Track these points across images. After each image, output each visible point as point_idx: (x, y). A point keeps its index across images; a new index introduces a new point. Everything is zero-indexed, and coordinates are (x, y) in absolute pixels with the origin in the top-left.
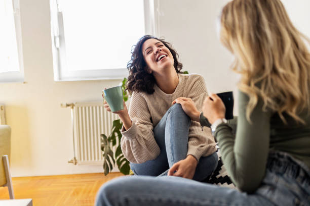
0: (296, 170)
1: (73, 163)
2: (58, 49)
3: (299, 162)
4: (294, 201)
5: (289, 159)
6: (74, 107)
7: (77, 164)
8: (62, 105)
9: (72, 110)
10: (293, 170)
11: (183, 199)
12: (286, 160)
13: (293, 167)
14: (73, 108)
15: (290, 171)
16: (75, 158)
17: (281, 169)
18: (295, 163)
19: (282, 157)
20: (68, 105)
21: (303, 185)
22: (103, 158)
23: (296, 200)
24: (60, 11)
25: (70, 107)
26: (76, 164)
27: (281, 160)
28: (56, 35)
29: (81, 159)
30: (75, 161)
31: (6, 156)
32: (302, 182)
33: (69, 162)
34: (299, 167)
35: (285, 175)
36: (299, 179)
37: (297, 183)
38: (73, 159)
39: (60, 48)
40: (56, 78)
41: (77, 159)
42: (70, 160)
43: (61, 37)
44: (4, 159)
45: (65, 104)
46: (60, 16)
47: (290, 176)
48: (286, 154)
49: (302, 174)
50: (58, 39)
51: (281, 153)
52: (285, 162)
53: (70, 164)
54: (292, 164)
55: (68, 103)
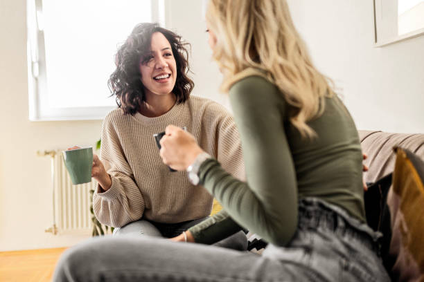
0: (332, 220)
1: (51, 232)
2: (36, 79)
4: (340, 263)
6: (56, 156)
7: (58, 234)
8: (38, 153)
9: (52, 159)
10: (328, 220)
11: (190, 275)
12: (316, 207)
13: (327, 215)
14: (53, 156)
16: (55, 225)
17: (313, 222)
19: (311, 204)
20: (47, 153)
21: (346, 240)
22: (93, 224)
23: (344, 261)
24: (41, 29)
25: (49, 156)
26: (55, 233)
27: (310, 208)
28: (34, 60)
29: (62, 227)
30: (54, 230)
33: (46, 231)
34: (335, 215)
35: (320, 229)
36: (339, 231)
38: (53, 227)
39: (39, 79)
40: (32, 117)
41: (57, 226)
42: (47, 228)
43: (41, 63)
45: (43, 151)
46: (41, 35)
47: (327, 229)
48: (315, 200)
49: (341, 223)
50: (36, 66)
51: (309, 199)
52: (316, 211)
53: (48, 233)
54: (325, 212)
55: (48, 151)
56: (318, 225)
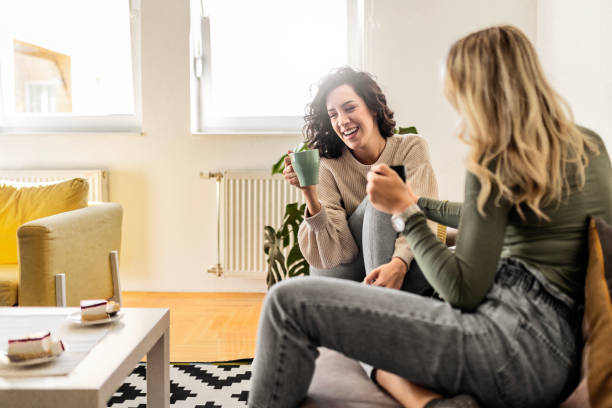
1: (215, 272)
2: (199, 79)
3: (534, 272)
4: (519, 321)
5: (522, 266)
6: (223, 180)
7: (223, 276)
8: (201, 174)
9: (218, 183)
10: (526, 281)
13: (526, 277)
14: (219, 180)
15: (522, 283)
16: (219, 265)
18: (529, 273)
19: (513, 263)
20: (212, 176)
21: (536, 303)
22: (267, 265)
23: (523, 319)
24: (206, 15)
25: (215, 179)
26: (220, 275)
28: (197, 56)
29: (228, 268)
30: (218, 271)
31: (116, 252)
32: (535, 298)
33: (209, 271)
34: (534, 278)
35: (514, 288)
36: (531, 294)
37: (528, 299)
38: (217, 267)
39: (202, 80)
40: (194, 130)
41: (222, 266)
42: (210, 268)
43: (205, 59)
44: (111, 258)
45: (207, 173)
46: (205, 23)
47: (521, 289)
49: (536, 287)
50: (199, 63)
51: (513, 259)
52: (517, 270)
53: (211, 274)
54: (525, 274)
55: (213, 172)
56: (514, 284)
